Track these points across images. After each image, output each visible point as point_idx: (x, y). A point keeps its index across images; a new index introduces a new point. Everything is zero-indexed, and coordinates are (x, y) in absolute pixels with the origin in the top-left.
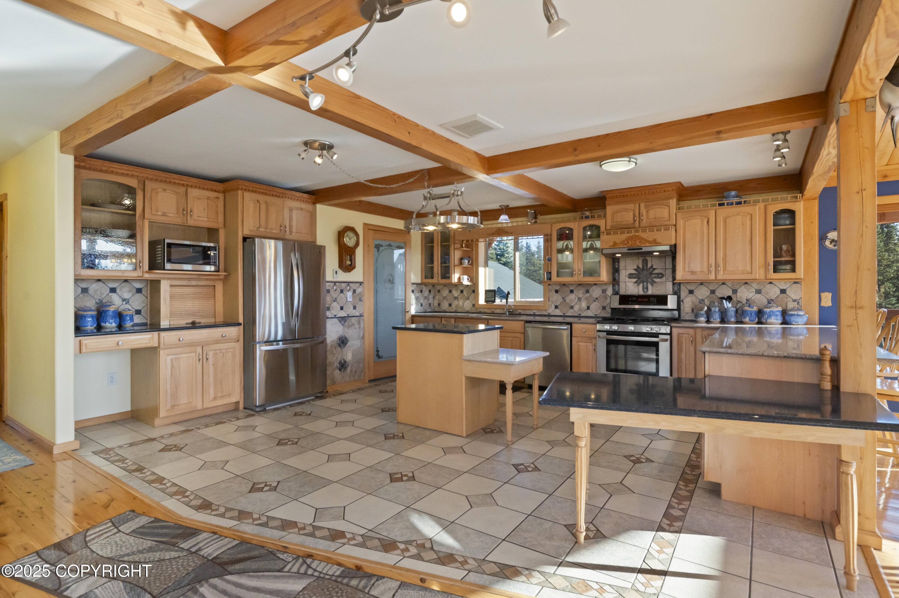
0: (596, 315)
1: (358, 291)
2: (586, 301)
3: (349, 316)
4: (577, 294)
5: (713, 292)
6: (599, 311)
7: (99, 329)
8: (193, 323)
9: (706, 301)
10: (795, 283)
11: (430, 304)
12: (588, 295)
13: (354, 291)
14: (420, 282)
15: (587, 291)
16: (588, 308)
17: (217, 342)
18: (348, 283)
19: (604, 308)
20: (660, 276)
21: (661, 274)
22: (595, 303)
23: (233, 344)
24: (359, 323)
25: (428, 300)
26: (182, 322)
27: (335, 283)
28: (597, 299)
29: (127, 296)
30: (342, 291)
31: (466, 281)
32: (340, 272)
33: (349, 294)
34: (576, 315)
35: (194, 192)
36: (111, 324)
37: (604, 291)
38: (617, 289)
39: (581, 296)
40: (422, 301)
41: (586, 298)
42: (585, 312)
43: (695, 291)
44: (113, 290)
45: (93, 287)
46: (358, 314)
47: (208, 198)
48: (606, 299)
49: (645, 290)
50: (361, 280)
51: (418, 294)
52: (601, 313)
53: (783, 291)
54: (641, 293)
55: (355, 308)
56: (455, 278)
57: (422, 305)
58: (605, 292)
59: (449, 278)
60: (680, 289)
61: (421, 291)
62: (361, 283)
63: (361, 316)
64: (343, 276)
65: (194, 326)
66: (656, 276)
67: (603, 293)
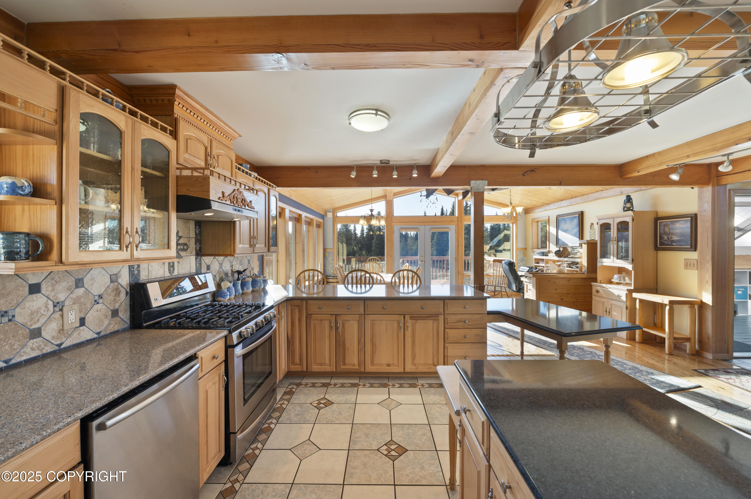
0: (98, 333)
2: (76, 307)
4: (51, 295)
5: (221, 265)
6: (106, 322)
9: (217, 276)
12: (81, 291)
15: (79, 283)
16: (82, 322)
19: (115, 313)
20: (185, 247)
21: (186, 244)
22: (97, 307)
28: (100, 297)
34: (48, 349)
37: (114, 279)
38: (136, 272)
39: (61, 297)
41: (76, 301)
42: (75, 334)
43: (211, 266)
48: (118, 293)
49: (172, 269)
52: (109, 324)
54: (167, 274)
58: (117, 282)
60: (200, 264)
66: (182, 247)
67: (112, 282)
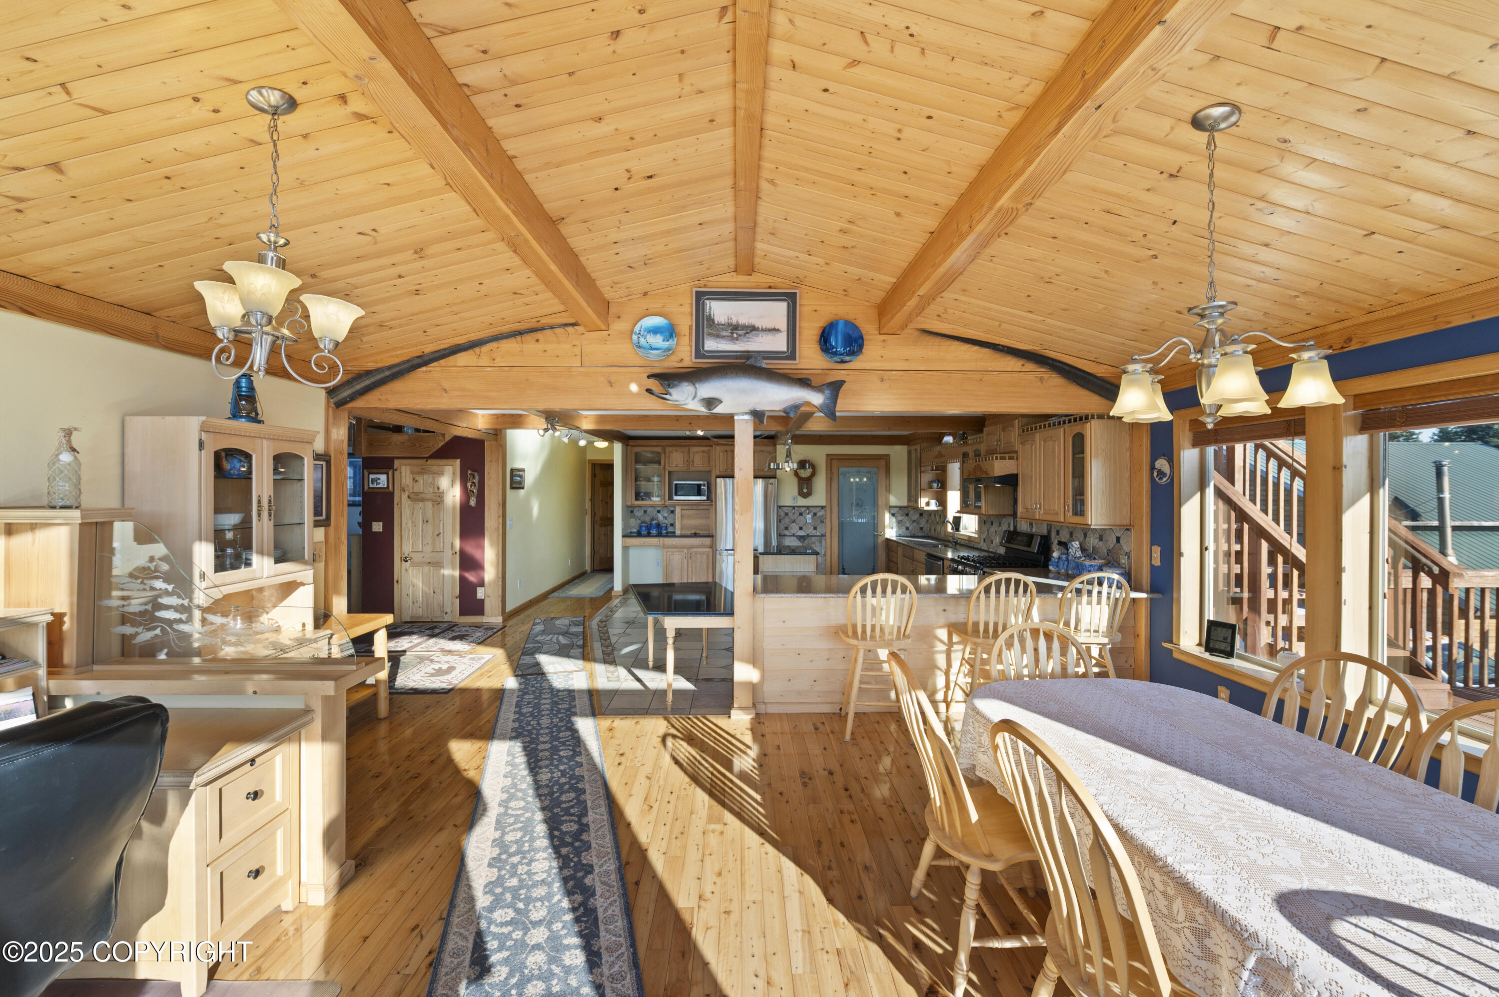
1: (820, 514)
2: (999, 535)
3: (808, 536)
4: (995, 527)
7: (649, 535)
8: (695, 534)
10: (1127, 530)
11: (921, 529)
12: (1000, 528)
13: (815, 514)
14: (905, 504)
15: (1000, 524)
17: (698, 547)
18: (808, 507)
23: (708, 550)
24: (820, 542)
25: (918, 523)
26: (689, 533)
27: (794, 507)
29: (666, 515)
30: (801, 514)
31: (933, 506)
32: (800, 498)
33: (809, 517)
35: (695, 449)
36: (654, 532)
37: (1009, 525)
38: (1016, 524)
40: (908, 525)
41: (1000, 532)
44: (659, 512)
45: (649, 510)
46: (818, 534)
47: (703, 452)
50: (824, 504)
51: (900, 518)
53: (1118, 540)
55: (815, 528)
56: (922, 502)
57: (907, 529)
59: (916, 501)
60: (1051, 529)
61: (907, 515)
62: (822, 507)
63: (822, 536)
64: (802, 502)
65: (696, 535)
